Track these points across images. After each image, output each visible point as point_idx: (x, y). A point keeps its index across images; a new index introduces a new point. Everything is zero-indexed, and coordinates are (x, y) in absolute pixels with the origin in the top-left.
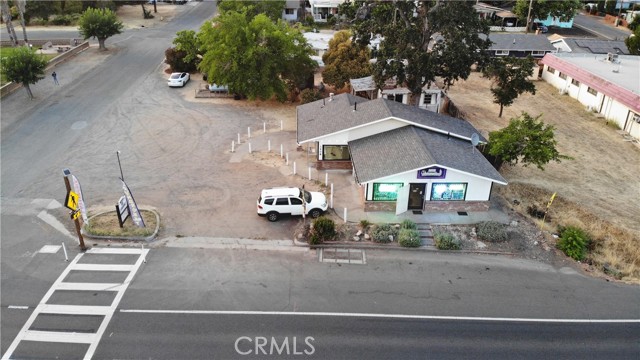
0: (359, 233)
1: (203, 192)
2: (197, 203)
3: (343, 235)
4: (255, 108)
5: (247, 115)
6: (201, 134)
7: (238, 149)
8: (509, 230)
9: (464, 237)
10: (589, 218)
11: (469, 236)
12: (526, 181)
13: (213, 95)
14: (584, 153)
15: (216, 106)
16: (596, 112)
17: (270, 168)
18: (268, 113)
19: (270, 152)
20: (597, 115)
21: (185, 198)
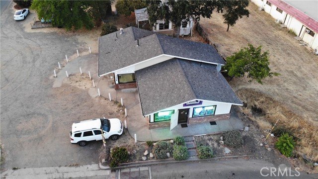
0: (146, 153)
1: (33, 119)
2: (28, 132)
3: (134, 156)
4: (72, 34)
5: (66, 41)
6: (34, 61)
7: (59, 74)
8: (244, 134)
9: (216, 145)
10: (290, 114)
11: (219, 144)
12: (249, 87)
13: (43, 25)
14: (279, 57)
15: (45, 35)
16: (282, 23)
17: (82, 91)
18: (81, 38)
19: (83, 74)
20: (282, 26)
21: (19, 127)
